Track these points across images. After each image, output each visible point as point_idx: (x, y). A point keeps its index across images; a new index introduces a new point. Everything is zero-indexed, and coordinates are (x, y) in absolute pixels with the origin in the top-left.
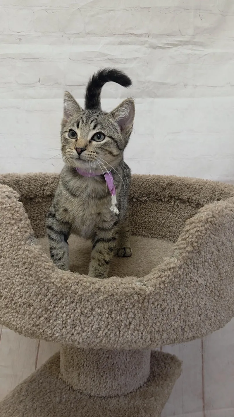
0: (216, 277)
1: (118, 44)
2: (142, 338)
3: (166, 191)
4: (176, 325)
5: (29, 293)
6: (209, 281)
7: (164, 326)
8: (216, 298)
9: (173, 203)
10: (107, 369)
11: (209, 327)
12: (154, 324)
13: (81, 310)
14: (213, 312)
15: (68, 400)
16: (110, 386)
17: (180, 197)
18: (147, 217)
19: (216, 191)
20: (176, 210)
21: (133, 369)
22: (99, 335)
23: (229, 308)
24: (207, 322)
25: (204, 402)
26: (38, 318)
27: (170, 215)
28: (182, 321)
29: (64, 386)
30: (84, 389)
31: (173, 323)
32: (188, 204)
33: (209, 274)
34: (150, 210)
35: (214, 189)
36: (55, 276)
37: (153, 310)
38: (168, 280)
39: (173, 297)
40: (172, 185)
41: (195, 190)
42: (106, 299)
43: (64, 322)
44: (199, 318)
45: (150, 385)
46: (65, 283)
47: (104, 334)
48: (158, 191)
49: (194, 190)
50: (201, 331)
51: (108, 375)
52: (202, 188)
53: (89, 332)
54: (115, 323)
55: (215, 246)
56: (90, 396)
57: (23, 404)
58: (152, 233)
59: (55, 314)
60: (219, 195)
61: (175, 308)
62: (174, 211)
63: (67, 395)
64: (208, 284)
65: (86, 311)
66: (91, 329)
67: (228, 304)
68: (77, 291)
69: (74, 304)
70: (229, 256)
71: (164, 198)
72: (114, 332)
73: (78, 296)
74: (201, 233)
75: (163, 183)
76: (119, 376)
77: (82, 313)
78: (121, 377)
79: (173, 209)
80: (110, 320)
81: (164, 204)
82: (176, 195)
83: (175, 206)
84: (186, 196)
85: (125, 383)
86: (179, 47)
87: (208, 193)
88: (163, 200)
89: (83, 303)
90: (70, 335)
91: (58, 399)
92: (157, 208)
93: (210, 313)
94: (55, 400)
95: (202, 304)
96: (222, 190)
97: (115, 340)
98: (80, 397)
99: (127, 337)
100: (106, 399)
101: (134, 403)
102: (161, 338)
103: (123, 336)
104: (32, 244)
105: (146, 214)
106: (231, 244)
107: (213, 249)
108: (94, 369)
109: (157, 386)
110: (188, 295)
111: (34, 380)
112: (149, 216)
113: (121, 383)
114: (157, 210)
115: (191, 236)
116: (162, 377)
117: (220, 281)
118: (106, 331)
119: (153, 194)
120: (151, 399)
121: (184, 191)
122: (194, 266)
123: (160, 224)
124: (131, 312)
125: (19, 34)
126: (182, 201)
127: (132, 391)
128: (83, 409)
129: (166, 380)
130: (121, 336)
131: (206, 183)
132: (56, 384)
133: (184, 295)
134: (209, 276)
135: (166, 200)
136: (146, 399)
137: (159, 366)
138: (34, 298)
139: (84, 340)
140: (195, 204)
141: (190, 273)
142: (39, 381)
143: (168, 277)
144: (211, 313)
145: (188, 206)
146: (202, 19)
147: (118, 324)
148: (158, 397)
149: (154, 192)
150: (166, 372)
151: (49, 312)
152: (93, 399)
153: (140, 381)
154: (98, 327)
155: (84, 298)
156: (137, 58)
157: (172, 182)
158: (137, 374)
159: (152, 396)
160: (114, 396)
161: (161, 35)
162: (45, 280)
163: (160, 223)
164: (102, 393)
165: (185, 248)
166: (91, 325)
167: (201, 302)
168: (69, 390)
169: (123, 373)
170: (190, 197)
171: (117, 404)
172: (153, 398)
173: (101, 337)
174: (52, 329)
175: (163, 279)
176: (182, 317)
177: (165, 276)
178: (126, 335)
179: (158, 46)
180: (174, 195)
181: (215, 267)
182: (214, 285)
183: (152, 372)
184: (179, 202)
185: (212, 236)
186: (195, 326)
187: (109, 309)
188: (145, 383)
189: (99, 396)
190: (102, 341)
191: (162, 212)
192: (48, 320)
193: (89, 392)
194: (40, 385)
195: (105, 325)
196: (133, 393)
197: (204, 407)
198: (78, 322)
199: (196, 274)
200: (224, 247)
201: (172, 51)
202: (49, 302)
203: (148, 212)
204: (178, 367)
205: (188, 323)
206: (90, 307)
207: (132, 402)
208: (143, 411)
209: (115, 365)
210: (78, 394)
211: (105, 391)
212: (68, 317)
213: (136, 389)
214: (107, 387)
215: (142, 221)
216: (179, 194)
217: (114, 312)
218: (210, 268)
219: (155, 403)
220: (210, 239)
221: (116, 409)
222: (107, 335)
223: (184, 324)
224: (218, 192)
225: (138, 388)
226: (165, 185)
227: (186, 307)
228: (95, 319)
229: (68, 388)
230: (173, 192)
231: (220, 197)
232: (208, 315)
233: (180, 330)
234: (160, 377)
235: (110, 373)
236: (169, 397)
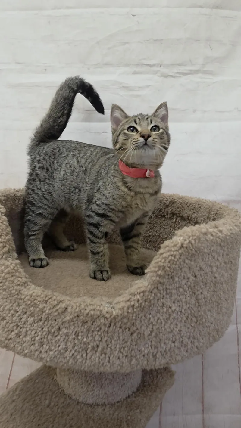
0: (192, 303)
1: (133, 74)
2: (109, 362)
3: (169, 208)
4: (146, 351)
5: (3, 307)
6: (185, 307)
7: (133, 352)
8: (192, 325)
9: (174, 220)
10: (95, 378)
11: (185, 353)
12: (123, 349)
13: (48, 328)
14: (189, 338)
15: (56, 404)
16: (97, 394)
17: (181, 215)
18: (152, 231)
19: (212, 211)
20: (178, 226)
21: (121, 380)
22: (66, 355)
23: (209, 334)
24: (182, 349)
25: (203, 406)
26: (10, 332)
27: (172, 230)
28: (153, 347)
29: (57, 388)
30: (73, 394)
31: (143, 349)
32: (188, 221)
33: (184, 300)
34: (154, 225)
35: (211, 208)
36: (26, 293)
37: (121, 335)
38: (137, 305)
39: (143, 322)
40: (174, 203)
41: (195, 209)
42: (72, 320)
43: (33, 339)
44: (173, 345)
45: (139, 396)
46: (35, 300)
47: (71, 355)
48: (161, 208)
49: (193, 208)
50: (175, 358)
51: (95, 383)
52: (200, 207)
53: (56, 351)
54: (82, 345)
55: (191, 271)
56: (78, 402)
57: (14, 404)
58: (156, 247)
59: (24, 330)
60: (214, 215)
61: (145, 333)
62: (176, 227)
63: (57, 399)
64: (183, 311)
65: (53, 331)
66: (58, 349)
67: (208, 331)
68: (45, 309)
69: (42, 322)
70: (209, 281)
71: (167, 214)
72: (81, 354)
73: (46, 314)
74: (175, 257)
75: (166, 201)
76: (107, 386)
77: (49, 332)
78: (108, 386)
79: (175, 225)
80: (76, 341)
81: (167, 220)
82: (178, 212)
83: (177, 222)
84: (186, 214)
85: (112, 393)
86: (189, 75)
87: (205, 212)
88: (166, 216)
89: (50, 322)
90: (37, 353)
91: (47, 402)
92: (160, 223)
93: (185, 340)
94: (44, 403)
95: (176, 331)
96: (218, 211)
97: (82, 363)
98: (68, 402)
99: (95, 359)
100: (92, 407)
101: (118, 415)
102: (130, 364)
103: (90, 358)
104: (9, 258)
105: (150, 229)
106: (212, 269)
107: (189, 275)
108: (82, 376)
109: (144, 397)
110: (159, 321)
111: (31, 379)
112: (154, 231)
113: (108, 393)
114: (160, 225)
115: (163, 260)
116: (152, 388)
117: (198, 308)
118: (73, 352)
119: (157, 211)
120: (136, 411)
121: (185, 209)
122: (167, 291)
123: (163, 239)
124: (98, 334)
125: (45, 65)
126: (182, 218)
127: (120, 400)
128: (68, 415)
129: (155, 391)
130: (88, 358)
131: (204, 203)
132: (50, 385)
133: (156, 320)
134: (185, 302)
135: (168, 217)
136: (131, 410)
137: (151, 375)
138: (7, 312)
139: (52, 359)
140: (195, 222)
141: (163, 299)
142: (35, 381)
143: (138, 301)
144: (187, 340)
145: (187, 223)
146: (212, 49)
147: (85, 346)
148: (143, 410)
149: (158, 209)
150: (157, 383)
151: (19, 328)
152: (81, 405)
153: (128, 390)
154: (65, 348)
155: (51, 317)
156: (150, 86)
157: (174, 200)
158: (125, 384)
159: (138, 408)
160: (100, 404)
161: (173, 65)
162: (16, 296)
163: (163, 237)
164: (90, 400)
165: (156, 272)
166: (58, 345)
167: (175, 329)
168: (61, 392)
169: (110, 383)
170: (190, 215)
171: (102, 413)
172: (138, 411)
173: (68, 358)
174: (22, 345)
175: (132, 303)
176: (153, 343)
177: (134, 300)
178: (93, 357)
179: (170, 75)
180: (175, 212)
181: (191, 293)
182: (191, 312)
183: (143, 381)
184: (180, 220)
185: (187, 261)
186: (169, 352)
187: (75, 330)
188: (134, 392)
189: (87, 403)
190: (68, 362)
191: (165, 227)
192: (18, 335)
193: (78, 398)
194: (35, 385)
195: (71, 346)
196: (121, 402)
197: (203, 411)
198: (45, 340)
199: (169, 300)
200: (202, 273)
201: (183, 80)
202: (19, 318)
203: (152, 226)
204: (170, 378)
205: (160, 349)
206: (57, 327)
207: (117, 413)
208: (125, 425)
209: (102, 374)
210: (68, 399)
211: (92, 399)
212: (36, 335)
213: (124, 399)
214: (94, 395)
215: (147, 235)
216: (180, 212)
217: (80, 334)
218: (186, 293)
219: (139, 417)
220: (185, 265)
221: (100, 419)
222: (73, 356)
223: (156, 350)
224: (214, 212)
225: (126, 398)
226: (168, 203)
227: (158, 333)
228: (62, 340)
229: (60, 391)
230: (175, 209)
231: (215, 217)
232: (184, 342)
233: (151, 357)
234: (150, 387)
235: (97, 382)
236: (156, 409)
